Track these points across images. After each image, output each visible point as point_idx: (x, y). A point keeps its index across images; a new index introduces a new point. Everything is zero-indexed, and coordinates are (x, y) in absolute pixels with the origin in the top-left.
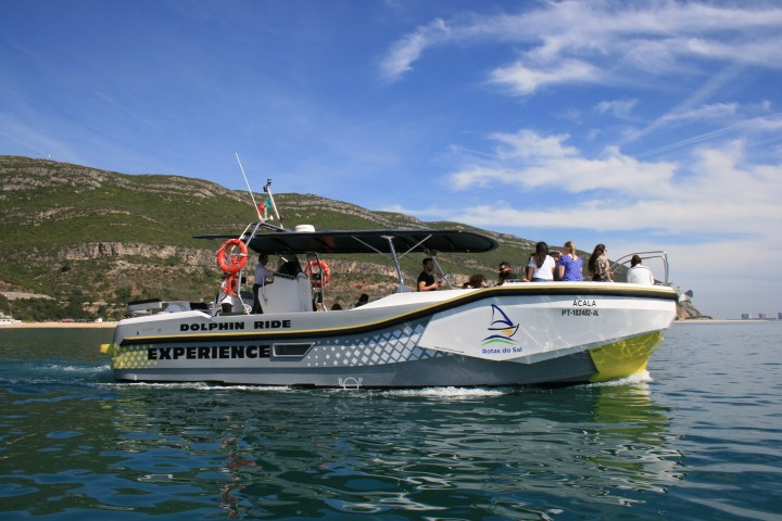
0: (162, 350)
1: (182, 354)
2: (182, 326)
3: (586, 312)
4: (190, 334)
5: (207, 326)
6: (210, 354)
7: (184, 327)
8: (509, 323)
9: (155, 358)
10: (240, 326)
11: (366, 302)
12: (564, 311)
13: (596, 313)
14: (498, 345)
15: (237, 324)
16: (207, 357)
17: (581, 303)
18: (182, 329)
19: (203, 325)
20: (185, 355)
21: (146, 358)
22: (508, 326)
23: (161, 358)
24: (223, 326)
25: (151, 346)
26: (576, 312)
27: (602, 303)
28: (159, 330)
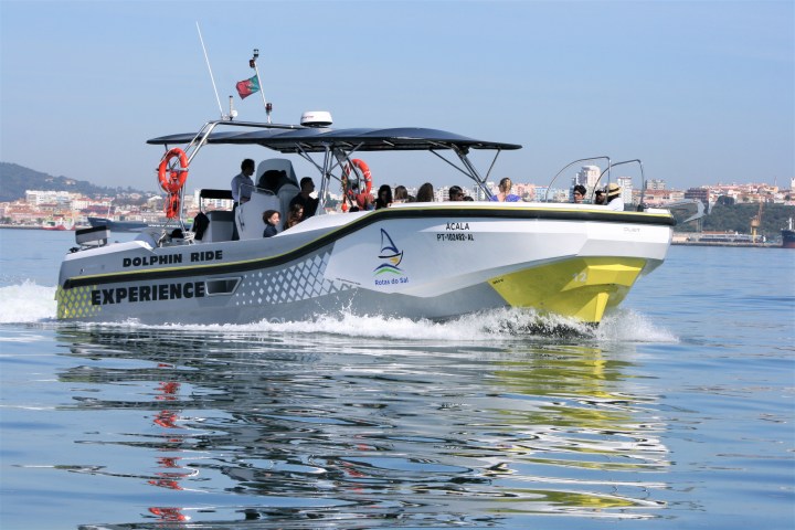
0: (105, 291)
1: (124, 296)
2: (125, 260)
3: (460, 237)
4: (132, 270)
5: (148, 260)
6: (151, 296)
7: (127, 263)
8: (395, 249)
9: (99, 303)
10: (178, 258)
11: (288, 227)
12: (439, 236)
13: (470, 237)
14: (387, 275)
15: (176, 256)
16: (148, 299)
17: (454, 227)
18: (125, 265)
19: (144, 259)
20: (127, 298)
21: (90, 303)
22: (393, 253)
23: (105, 302)
24: (163, 260)
25: (95, 288)
26: (451, 237)
27: (476, 226)
28: (103, 267)
